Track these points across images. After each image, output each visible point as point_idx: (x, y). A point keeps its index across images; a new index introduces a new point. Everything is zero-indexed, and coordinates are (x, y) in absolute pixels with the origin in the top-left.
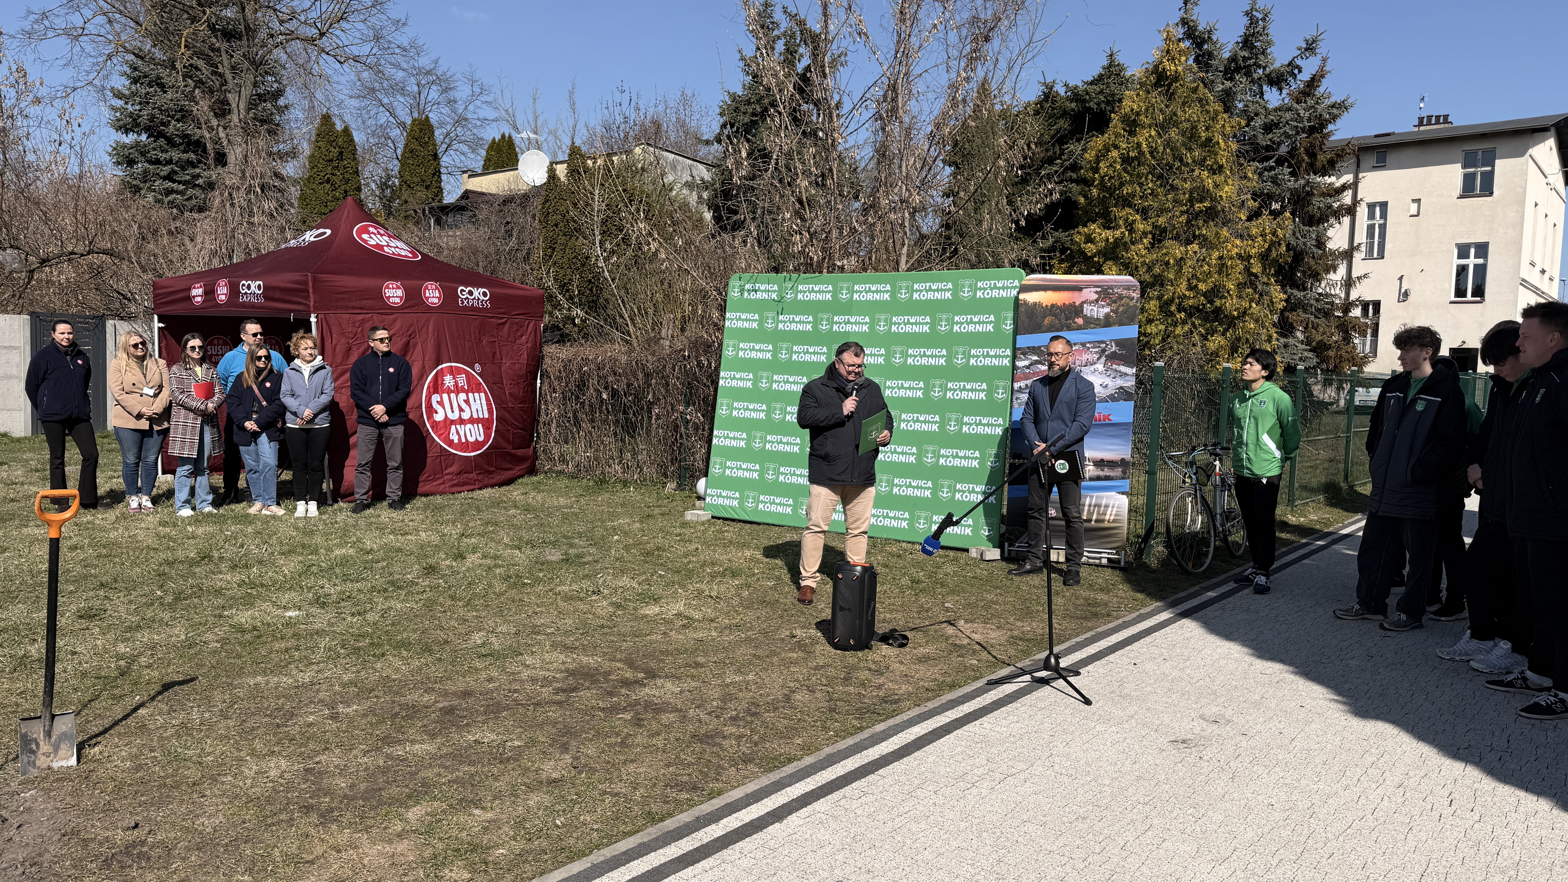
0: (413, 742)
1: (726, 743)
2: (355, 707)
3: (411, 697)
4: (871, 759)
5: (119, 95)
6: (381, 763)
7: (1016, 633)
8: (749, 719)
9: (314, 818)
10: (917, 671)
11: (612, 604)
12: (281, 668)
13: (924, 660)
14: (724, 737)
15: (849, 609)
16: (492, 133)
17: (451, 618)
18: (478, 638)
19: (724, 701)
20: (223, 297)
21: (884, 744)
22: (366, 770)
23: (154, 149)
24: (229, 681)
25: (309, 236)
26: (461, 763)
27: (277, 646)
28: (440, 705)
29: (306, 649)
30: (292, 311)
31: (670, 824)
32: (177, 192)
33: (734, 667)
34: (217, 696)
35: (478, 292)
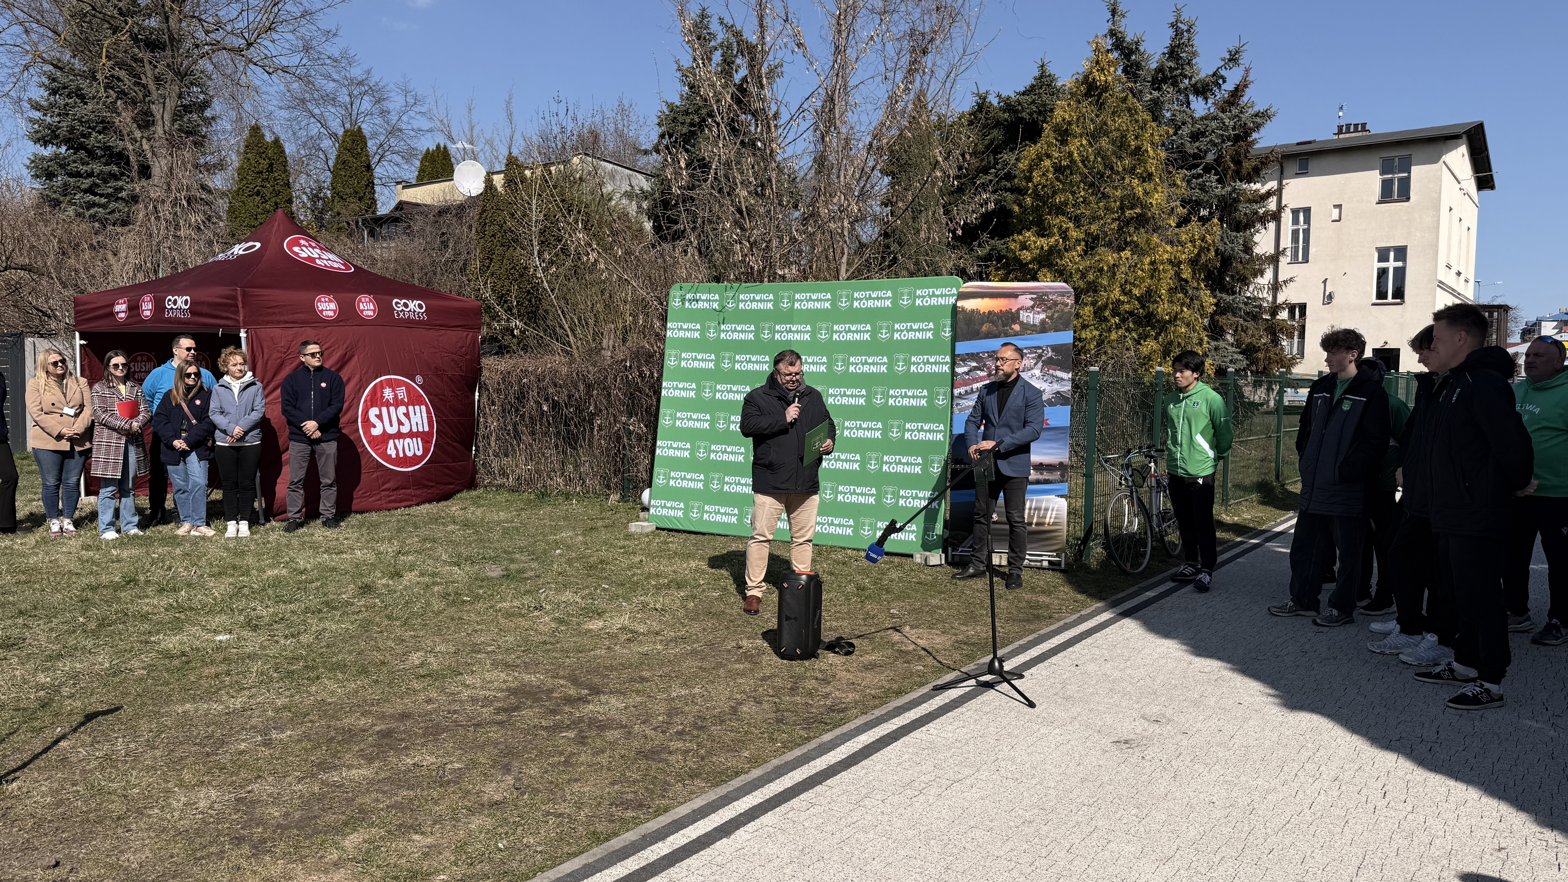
0: (350, 767)
1: (672, 759)
2: (289, 733)
3: (347, 721)
4: (818, 769)
5: (37, 107)
6: (316, 789)
7: (961, 637)
8: (695, 733)
9: (246, 849)
10: (863, 679)
11: (554, 619)
12: (212, 694)
13: (870, 667)
14: (670, 753)
15: (795, 619)
16: (428, 143)
17: (388, 638)
18: (416, 658)
19: (669, 715)
20: (148, 313)
21: (832, 753)
22: (300, 797)
23: (75, 162)
24: (156, 709)
25: (238, 250)
26: (400, 787)
27: (206, 671)
28: (378, 728)
29: (238, 674)
30: (220, 326)
31: (616, 843)
32: (99, 205)
33: (680, 681)
34: (144, 725)
35: (413, 305)
